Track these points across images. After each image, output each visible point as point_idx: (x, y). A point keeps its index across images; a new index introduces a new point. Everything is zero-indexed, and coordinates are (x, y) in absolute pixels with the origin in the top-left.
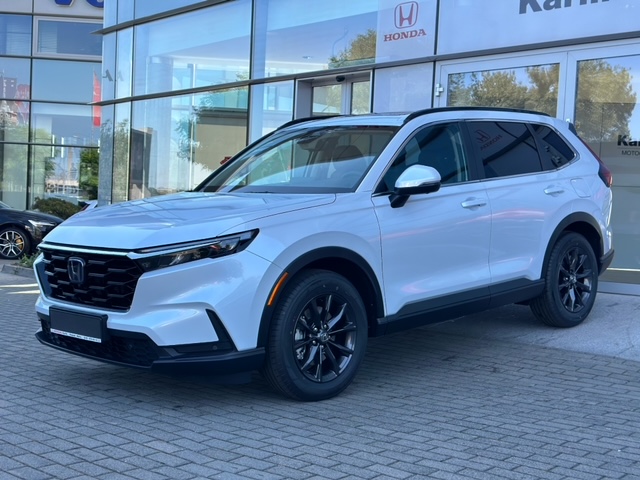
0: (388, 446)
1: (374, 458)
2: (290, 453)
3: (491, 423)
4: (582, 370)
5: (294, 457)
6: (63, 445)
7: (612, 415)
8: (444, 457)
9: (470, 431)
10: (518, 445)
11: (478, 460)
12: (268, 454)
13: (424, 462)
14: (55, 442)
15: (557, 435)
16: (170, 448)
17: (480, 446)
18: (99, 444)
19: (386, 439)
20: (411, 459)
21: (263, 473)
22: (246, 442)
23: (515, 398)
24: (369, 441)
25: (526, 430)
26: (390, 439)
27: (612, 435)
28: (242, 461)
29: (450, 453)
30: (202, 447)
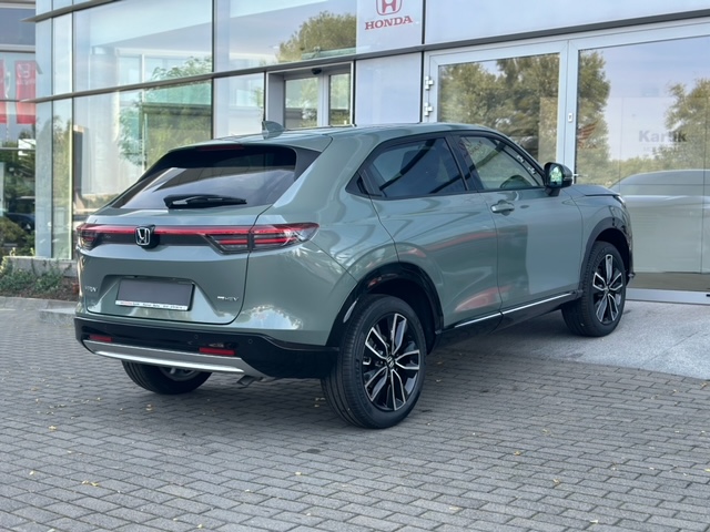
0: (425, 478)
1: (416, 492)
2: (324, 491)
3: (528, 447)
4: (608, 384)
5: (329, 496)
6: (65, 495)
7: (651, 432)
8: (491, 488)
9: (508, 457)
10: (563, 470)
11: (526, 488)
12: (299, 494)
13: (471, 495)
14: (55, 492)
15: (601, 458)
16: (187, 493)
17: (524, 473)
18: (106, 492)
19: (421, 470)
20: (455, 492)
21: (299, 516)
22: (270, 481)
23: (545, 419)
24: (403, 473)
25: (567, 453)
26: (427, 471)
27: (658, 455)
28: (272, 503)
29: (494, 482)
30: (223, 490)
